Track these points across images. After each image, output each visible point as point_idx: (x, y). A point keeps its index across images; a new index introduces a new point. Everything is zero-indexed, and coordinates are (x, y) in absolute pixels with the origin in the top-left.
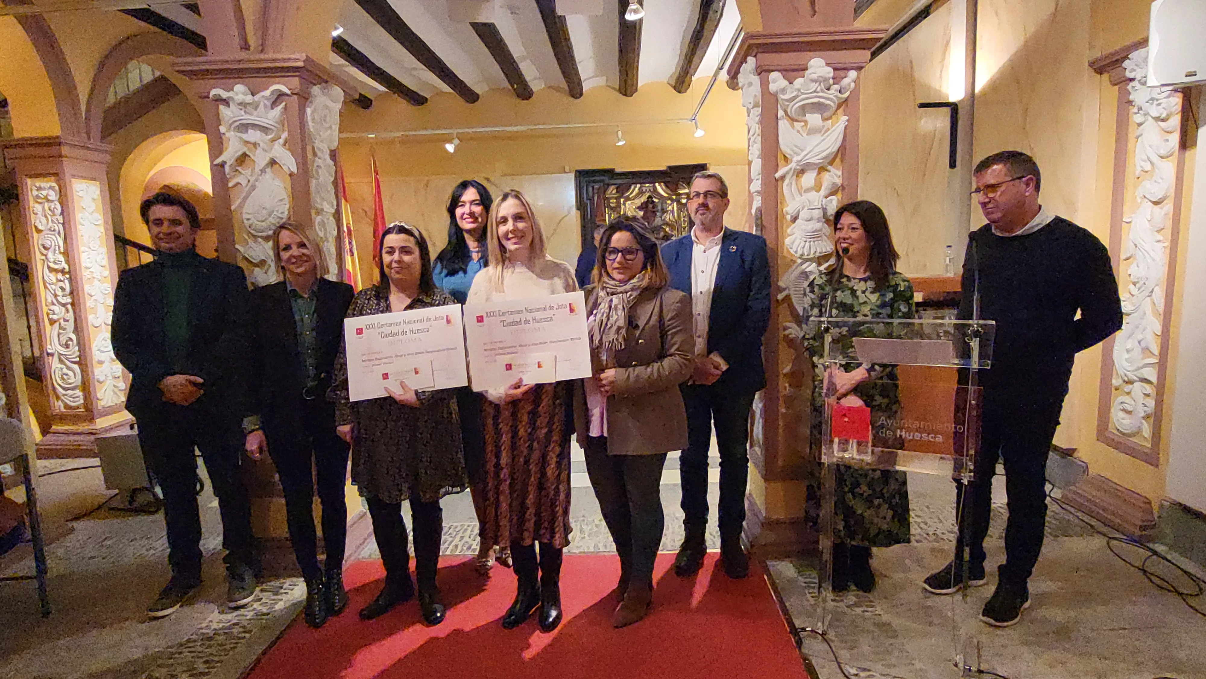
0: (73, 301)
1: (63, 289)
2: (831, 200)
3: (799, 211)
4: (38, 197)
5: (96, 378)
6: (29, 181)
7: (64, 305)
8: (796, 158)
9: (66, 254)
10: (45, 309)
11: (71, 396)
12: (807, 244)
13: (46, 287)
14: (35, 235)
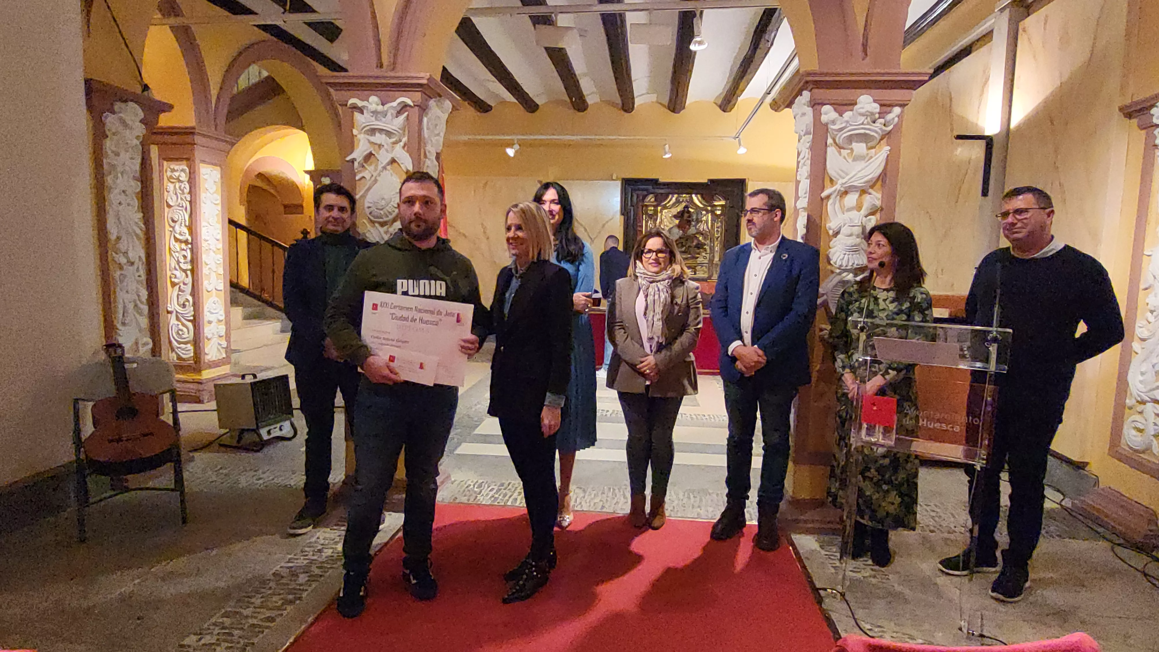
0: (193, 268)
1: (185, 257)
2: (870, 219)
3: (840, 227)
4: (171, 177)
5: (205, 335)
6: (165, 163)
7: (185, 271)
8: (841, 181)
9: (191, 228)
10: (169, 273)
11: (183, 349)
12: (846, 256)
13: (171, 255)
14: (166, 209)
